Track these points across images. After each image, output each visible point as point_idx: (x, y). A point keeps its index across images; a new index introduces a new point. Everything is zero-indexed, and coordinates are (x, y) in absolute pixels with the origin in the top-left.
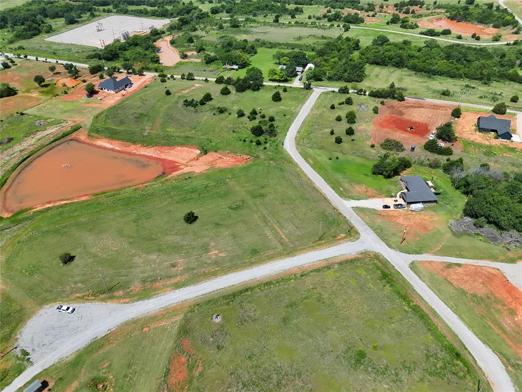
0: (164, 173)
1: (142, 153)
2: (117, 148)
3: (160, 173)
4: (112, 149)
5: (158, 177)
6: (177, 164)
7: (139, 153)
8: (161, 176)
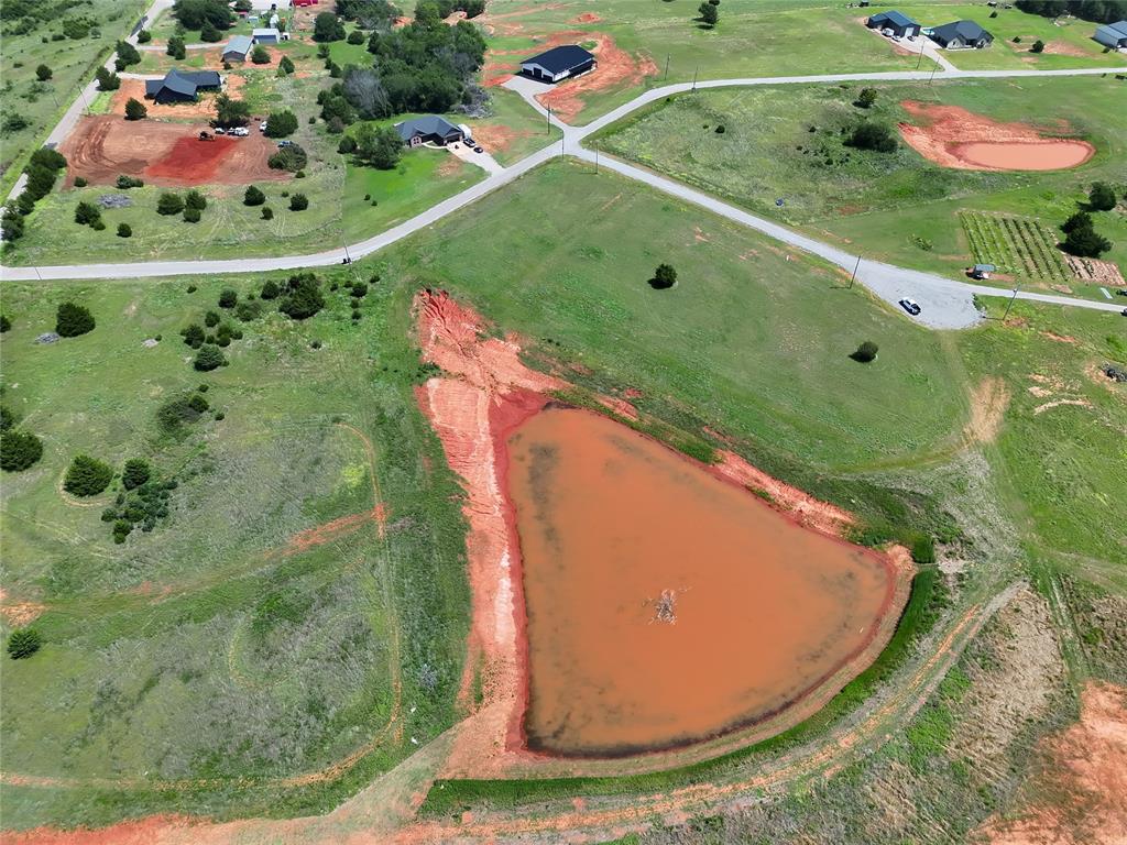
0: (548, 405)
1: (493, 488)
2: (505, 563)
3: (553, 411)
4: (512, 573)
5: (568, 407)
6: (499, 402)
7: (498, 498)
8: (559, 406)
